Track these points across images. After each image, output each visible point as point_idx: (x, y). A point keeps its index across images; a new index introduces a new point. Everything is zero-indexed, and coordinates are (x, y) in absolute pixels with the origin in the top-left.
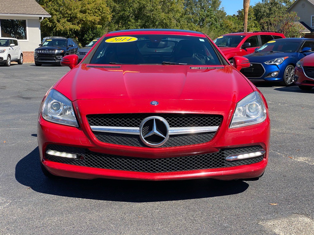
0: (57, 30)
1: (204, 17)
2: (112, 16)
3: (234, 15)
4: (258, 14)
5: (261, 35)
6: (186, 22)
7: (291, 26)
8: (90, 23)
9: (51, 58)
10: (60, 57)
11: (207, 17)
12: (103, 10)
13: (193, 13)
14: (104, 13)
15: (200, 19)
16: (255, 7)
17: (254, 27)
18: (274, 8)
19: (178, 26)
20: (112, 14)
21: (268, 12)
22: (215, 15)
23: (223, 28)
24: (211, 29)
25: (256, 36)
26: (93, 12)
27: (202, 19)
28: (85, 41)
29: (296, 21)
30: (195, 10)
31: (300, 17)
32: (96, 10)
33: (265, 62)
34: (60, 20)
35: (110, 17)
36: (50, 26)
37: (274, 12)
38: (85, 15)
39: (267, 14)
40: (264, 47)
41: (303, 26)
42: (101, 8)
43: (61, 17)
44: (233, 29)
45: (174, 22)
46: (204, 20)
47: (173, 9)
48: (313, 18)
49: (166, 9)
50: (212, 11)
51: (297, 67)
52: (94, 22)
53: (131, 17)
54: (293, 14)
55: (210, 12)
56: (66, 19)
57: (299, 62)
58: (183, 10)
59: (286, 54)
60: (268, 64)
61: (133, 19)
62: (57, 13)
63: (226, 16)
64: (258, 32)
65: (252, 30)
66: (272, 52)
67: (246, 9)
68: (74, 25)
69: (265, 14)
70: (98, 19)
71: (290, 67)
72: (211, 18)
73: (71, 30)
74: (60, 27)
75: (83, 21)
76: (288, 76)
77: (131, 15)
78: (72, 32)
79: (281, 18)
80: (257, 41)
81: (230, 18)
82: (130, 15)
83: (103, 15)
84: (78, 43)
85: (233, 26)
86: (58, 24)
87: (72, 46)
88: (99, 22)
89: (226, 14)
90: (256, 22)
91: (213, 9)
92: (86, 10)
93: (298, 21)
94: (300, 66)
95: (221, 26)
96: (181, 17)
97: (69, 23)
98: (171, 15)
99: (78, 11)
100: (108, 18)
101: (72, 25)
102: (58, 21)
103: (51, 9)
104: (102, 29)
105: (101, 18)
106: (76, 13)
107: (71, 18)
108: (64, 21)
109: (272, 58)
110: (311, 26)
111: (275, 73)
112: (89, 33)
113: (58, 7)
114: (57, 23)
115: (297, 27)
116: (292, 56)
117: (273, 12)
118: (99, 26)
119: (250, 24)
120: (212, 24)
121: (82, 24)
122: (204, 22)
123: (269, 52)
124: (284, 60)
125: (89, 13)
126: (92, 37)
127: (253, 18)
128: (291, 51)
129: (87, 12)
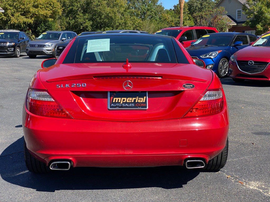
0: (12, 23)
1: (145, 11)
2: (63, 11)
3: (171, 9)
4: (192, 9)
5: (196, 30)
6: (129, 16)
7: (220, 19)
8: (42, 17)
9: (3, 50)
10: (11, 49)
11: (148, 11)
12: (54, 5)
13: (136, 8)
14: (55, 8)
15: (142, 12)
16: (188, 2)
17: (188, 20)
18: (204, 3)
19: (122, 20)
20: (62, 9)
21: (200, 7)
22: (154, 10)
23: (162, 21)
24: (151, 21)
25: (192, 30)
26: (44, 6)
27: (143, 12)
28: (38, 33)
29: (224, 15)
30: (137, 5)
31: (227, 11)
32: (48, 5)
33: (200, 55)
34: (14, 14)
35: (60, 11)
36: (5, 20)
37: (205, 6)
38: (37, 9)
39: (199, 8)
40: (199, 41)
41: (230, 19)
42: (52, 3)
43: (15, 11)
44: (170, 21)
45: (119, 16)
46: (145, 14)
47: (117, 4)
48: (238, 12)
49: (112, 4)
50: (152, 6)
51: (231, 61)
52: (46, 16)
53: (80, 11)
54: (221, 8)
55: (151, 7)
56: (19, 13)
57: (233, 56)
58: (126, 5)
59: (220, 48)
60: (203, 57)
61: (81, 13)
62: (11, 8)
63: (164, 10)
64: (193, 26)
65: (187, 22)
66: (207, 46)
67: (181, 5)
68: (27, 19)
69: (197, 8)
70: (49, 13)
71: (223, 60)
72: (151, 12)
73: (25, 23)
74: (14, 20)
75: (36, 15)
76: (222, 68)
77: (80, 9)
78: (26, 25)
79: (211, 13)
80: (192, 35)
81: (168, 12)
82: (78, 9)
83: (54, 9)
84: (32, 35)
85: (171, 19)
86: (12, 18)
87: (23, 39)
88: (51, 15)
89: (164, 8)
90: (190, 16)
91: (153, 4)
92: (38, 5)
93: (226, 15)
94: (234, 60)
95: (160, 19)
96: (125, 11)
97: (23, 17)
98: (116, 9)
99: (30, 6)
100: (59, 12)
101: (25, 19)
102: (13, 15)
103: (6, 4)
104: (54, 22)
105: (52, 12)
106: (29, 8)
107: (25, 12)
108: (17, 15)
109: (207, 52)
110: (237, 19)
111: (210, 66)
112: (41, 26)
113: (12, 2)
114: (11, 16)
115: (225, 20)
116: (225, 49)
117: (203, 6)
118: (50, 19)
119: (185, 17)
120: (152, 17)
121: (35, 18)
122: (145, 15)
123: (204, 46)
124: (218, 54)
125: (41, 8)
126: (44, 29)
127: (187, 12)
128: (224, 45)
129: (39, 7)
